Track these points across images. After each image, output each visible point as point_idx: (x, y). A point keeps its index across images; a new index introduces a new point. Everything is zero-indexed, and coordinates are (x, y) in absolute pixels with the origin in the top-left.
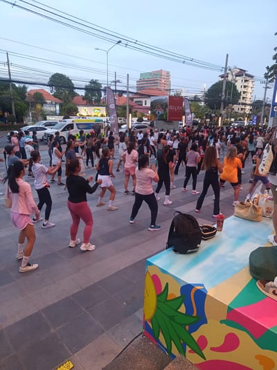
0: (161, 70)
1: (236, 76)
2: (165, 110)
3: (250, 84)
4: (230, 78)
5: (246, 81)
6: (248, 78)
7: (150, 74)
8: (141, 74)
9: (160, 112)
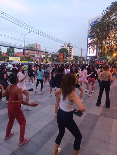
0: (37, 44)
1: (67, 47)
2: (58, 58)
3: (72, 50)
4: (65, 47)
5: (71, 49)
6: (71, 48)
7: (32, 45)
8: (28, 45)
9: (56, 58)
